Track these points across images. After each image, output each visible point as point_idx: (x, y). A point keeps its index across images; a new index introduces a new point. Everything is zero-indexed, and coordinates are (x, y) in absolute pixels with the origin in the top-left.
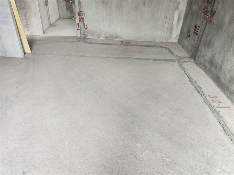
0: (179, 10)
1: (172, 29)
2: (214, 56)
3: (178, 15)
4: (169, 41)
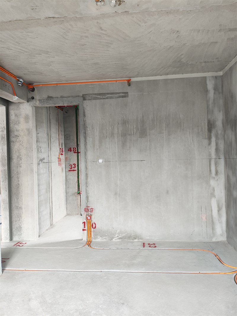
0: (216, 197)
1: (213, 223)
3: (216, 203)
4: (214, 240)
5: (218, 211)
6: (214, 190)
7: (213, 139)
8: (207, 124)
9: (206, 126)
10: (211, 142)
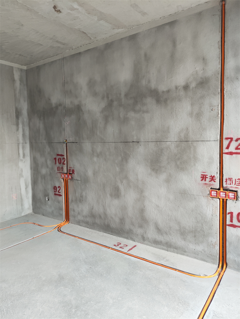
0: (24, 177)
1: (22, 200)
2: (93, 209)
3: (24, 182)
4: (23, 214)
5: (26, 189)
6: (22, 171)
7: (20, 126)
8: (15, 111)
9: (15, 113)
10: (19, 128)
